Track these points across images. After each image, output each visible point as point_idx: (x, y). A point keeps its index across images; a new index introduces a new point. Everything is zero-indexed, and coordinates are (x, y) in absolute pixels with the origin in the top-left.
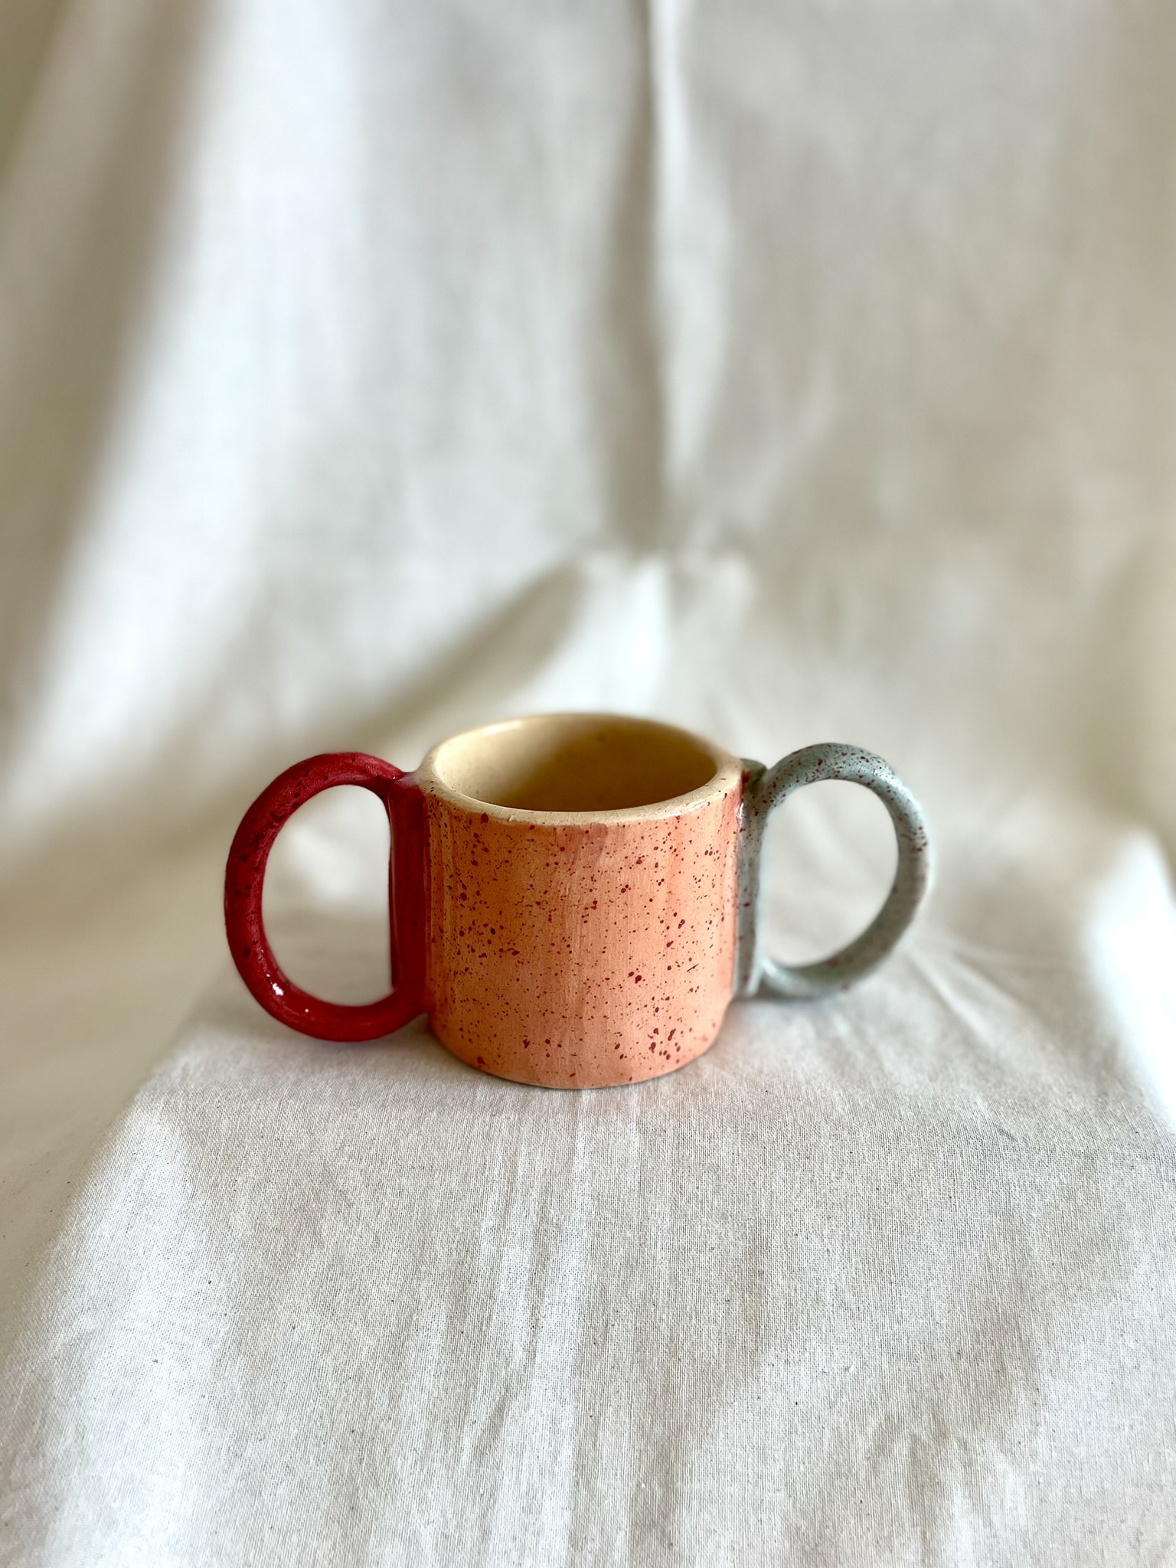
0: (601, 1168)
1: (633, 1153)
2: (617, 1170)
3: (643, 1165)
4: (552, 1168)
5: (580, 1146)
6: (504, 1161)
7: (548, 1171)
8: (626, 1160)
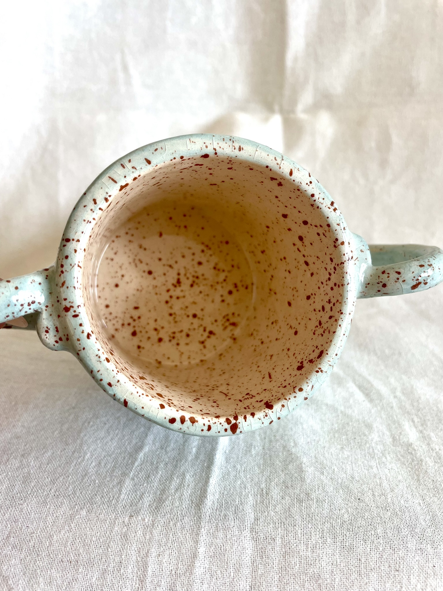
0: (219, 572)
1: (247, 559)
2: (232, 574)
3: (255, 570)
4: (177, 569)
5: (202, 550)
6: (137, 562)
7: (173, 572)
8: (240, 565)
